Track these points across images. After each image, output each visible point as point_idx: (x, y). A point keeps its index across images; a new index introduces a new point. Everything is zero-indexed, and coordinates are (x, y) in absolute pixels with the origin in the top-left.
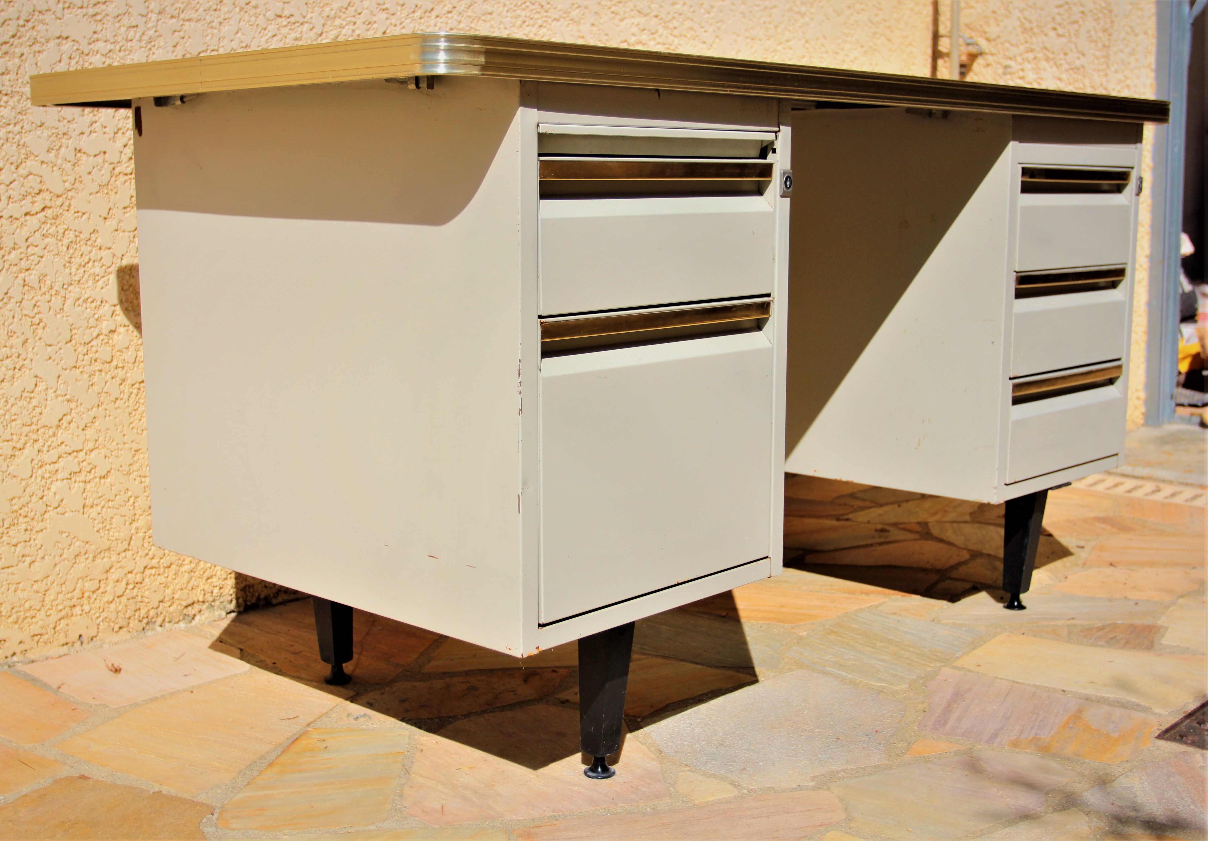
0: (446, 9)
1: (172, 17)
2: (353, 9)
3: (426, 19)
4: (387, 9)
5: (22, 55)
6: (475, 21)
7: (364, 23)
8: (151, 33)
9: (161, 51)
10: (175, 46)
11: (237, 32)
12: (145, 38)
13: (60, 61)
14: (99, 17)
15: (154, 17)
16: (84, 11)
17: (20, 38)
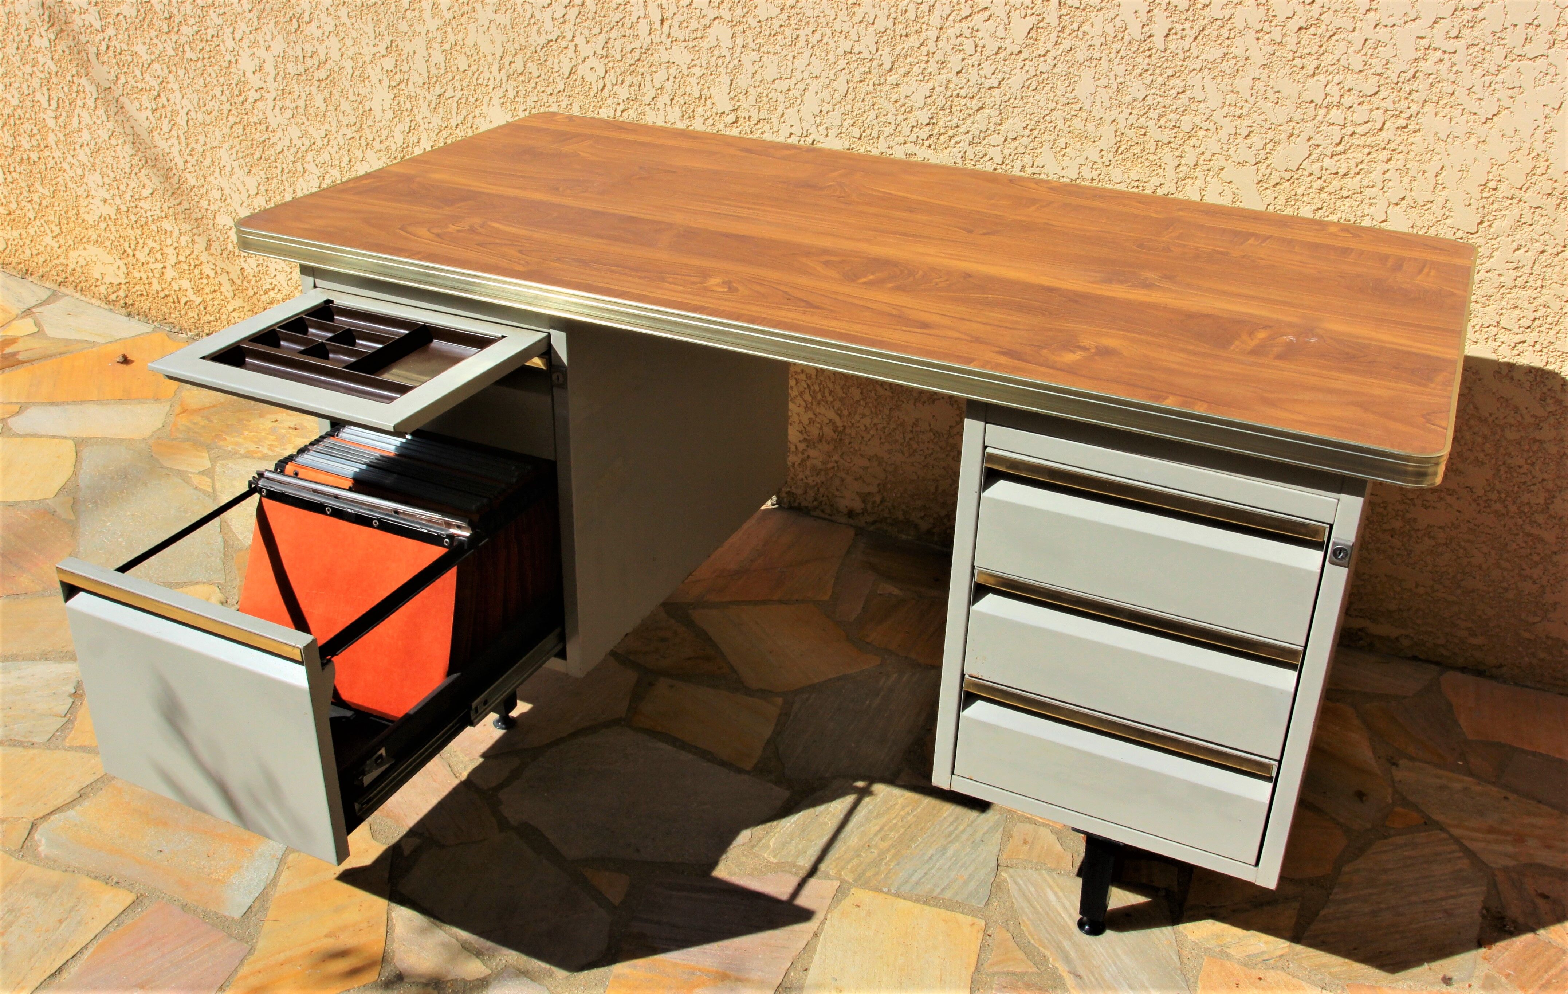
0: (1039, 52)
1: (753, 50)
2: (927, 48)
3: (1012, 61)
4: (963, 50)
5: (643, 74)
6: (1076, 67)
7: (937, 63)
8: (736, 62)
9: (742, 76)
10: (755, 73)
11: (809, 65)
12: (731, 66)
13: (668, 79)
14: (697, 49)
15: (739, 51)
16: (686, 44)
17: (643, 61)
